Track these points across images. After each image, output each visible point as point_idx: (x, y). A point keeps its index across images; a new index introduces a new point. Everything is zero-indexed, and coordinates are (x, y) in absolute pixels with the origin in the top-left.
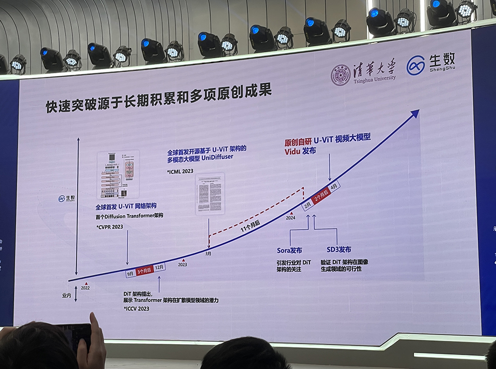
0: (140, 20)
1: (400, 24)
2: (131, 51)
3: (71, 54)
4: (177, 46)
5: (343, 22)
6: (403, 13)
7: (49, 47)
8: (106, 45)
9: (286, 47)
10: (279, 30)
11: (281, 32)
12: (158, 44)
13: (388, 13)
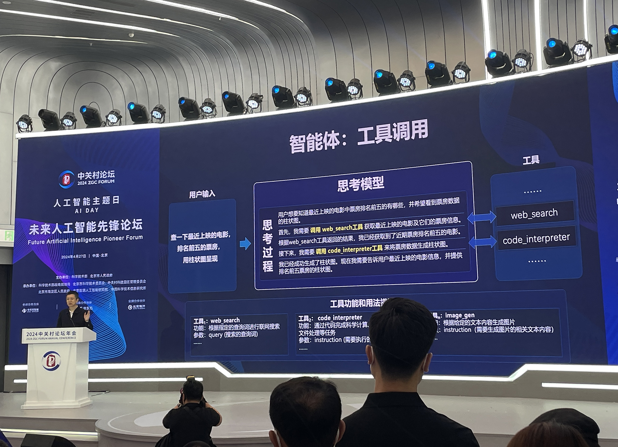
0: (270, 68)
1: (518, 64)
2: (263, 98)
3: (207, 103)
4: (305, 92)
5: (463, 64)
6: (520, 54)
7: (186, 97)
8: (239, 93)
9: (409, 90)
10: (402, 74)
11: (403, 75)
12: (288, 90)
13: (506, 54)
